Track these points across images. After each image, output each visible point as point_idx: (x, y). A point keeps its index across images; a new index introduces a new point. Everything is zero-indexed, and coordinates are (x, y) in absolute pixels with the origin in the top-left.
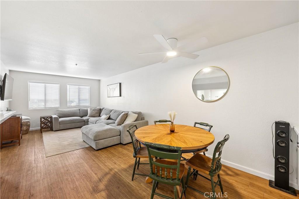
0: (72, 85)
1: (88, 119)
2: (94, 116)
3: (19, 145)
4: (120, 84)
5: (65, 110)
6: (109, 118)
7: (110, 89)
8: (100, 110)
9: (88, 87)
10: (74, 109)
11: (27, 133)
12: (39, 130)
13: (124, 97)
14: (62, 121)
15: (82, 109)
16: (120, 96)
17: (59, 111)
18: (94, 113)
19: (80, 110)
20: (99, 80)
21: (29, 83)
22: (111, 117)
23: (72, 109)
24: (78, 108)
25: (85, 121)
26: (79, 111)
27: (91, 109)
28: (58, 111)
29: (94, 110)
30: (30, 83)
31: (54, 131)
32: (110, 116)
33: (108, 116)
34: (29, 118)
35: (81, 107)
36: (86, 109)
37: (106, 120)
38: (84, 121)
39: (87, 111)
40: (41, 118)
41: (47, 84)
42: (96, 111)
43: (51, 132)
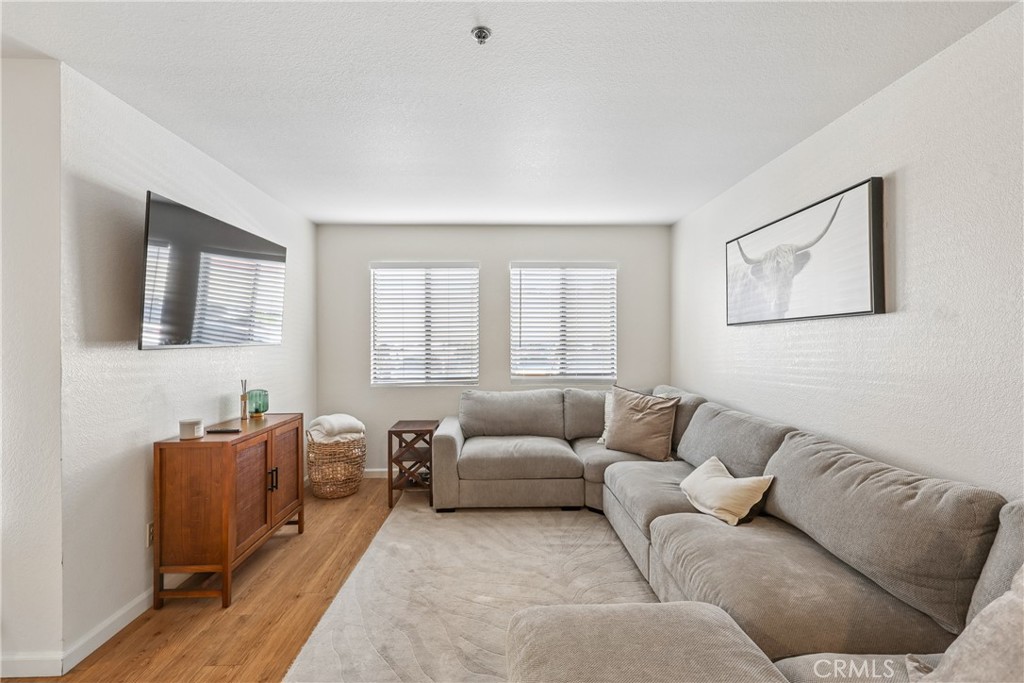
0: (531, 266)
1: (602, 467)
3: (226, 605)
4: (877, 187)
5: (496, 394)
6: (762, 512)
7: (756, 265)
10: (537, 392)
11: (354, 492)
14: (475, 463)
15: (576, 395)
17: (473, 399)
18: (639, 429)
19: (563, 397)
20: (669, 228)
21: (372, 271)
22: (786, 503)
23: (530, 393)
24: (556, 390)
25: (586, 476)
26: (558, 407)
28: (467, 397)
29: (636, 409)
30: (377, 271)
31: (439, 510)
32: (768, 494)
33: (750, 486)
34: (360, 425)
35: (573, 382)
36: (592, 393)
37: (736, 526)
38: (578, 473)
39: (600, 406)
40: (391, 433)
41: (434, 272)
42: (649, 418)
43: (426, 511)
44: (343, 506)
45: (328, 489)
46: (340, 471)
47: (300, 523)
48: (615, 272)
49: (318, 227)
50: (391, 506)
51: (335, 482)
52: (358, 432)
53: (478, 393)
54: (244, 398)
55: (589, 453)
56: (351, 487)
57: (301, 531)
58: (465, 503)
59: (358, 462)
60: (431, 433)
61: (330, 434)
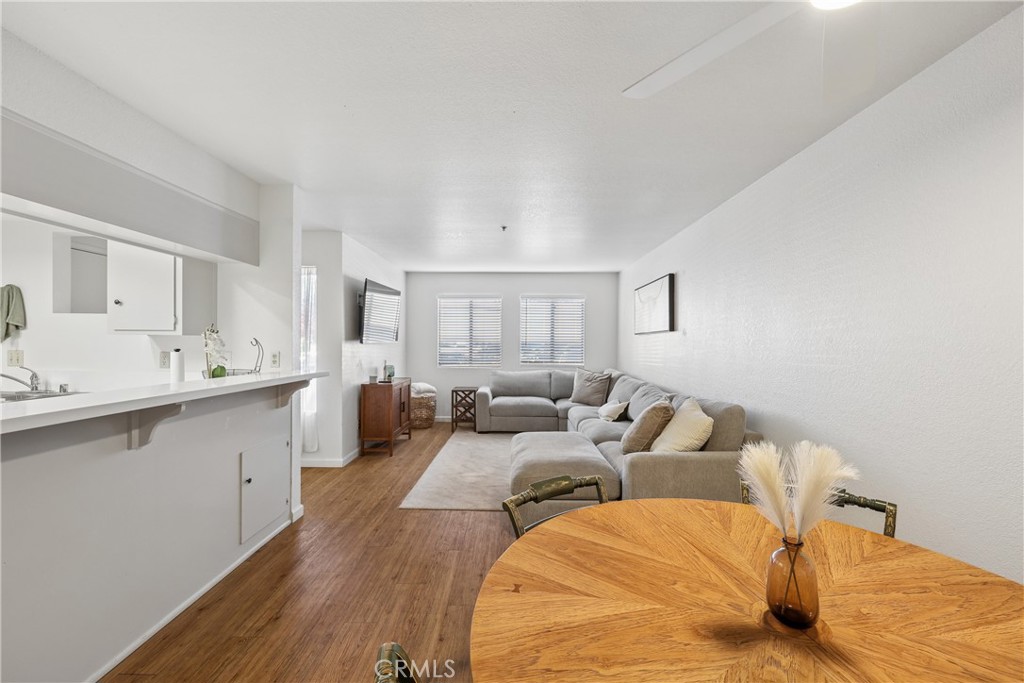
0: (533, 297)
1: (566, 410)
2: (586, 400)
3: (391, 455)
4: (672, 277)
5: (511, 373)
6: (622, 416)
8: (610, 381)
9: (580, 301)
10: (535, 372)
11: (430, 426)
12: (448, 423)
13: (685, 333)
14: (498, 407)
15: (558, 374)
16: (672, 328)
17: (498, 375)
18: (589, 390)
19: (550, 375)
20: (617, 274)
21: (438, 300)
22: (630, 411)
23: (531, 372)
24: (546, 371)
25: (559, 415)
26: (547, 380)
27: (580, 376)
28: (495, 374)
29: (588, 380)
30: (442, 300)
31: (479, 433)
32: (626, 409)
33: (623, 405)
34: (434, 389)
35: (556, 366)
36: (568, 373)
37: (610, 423)
38: (556, 414)
39: (571, 380)
40: (453, 391)
41: (474, 300)
42: (594, 385)
43: (472, 433)
44: (427, 431)
45: (417, 423)
46: (424, 413)
47: (409, 434)
48: (583, 300)
49: (407, 274)
50: (453, 432)
51: (421, 419)
52: (433, 392)
53: (500, 372)
54: (385, 368)
55: (561, 405)
56: (429, 423)
57: (410, 438)
58: (492, 429)
59: (432, 409)
60: (475, 392)
61: (419, 392)
